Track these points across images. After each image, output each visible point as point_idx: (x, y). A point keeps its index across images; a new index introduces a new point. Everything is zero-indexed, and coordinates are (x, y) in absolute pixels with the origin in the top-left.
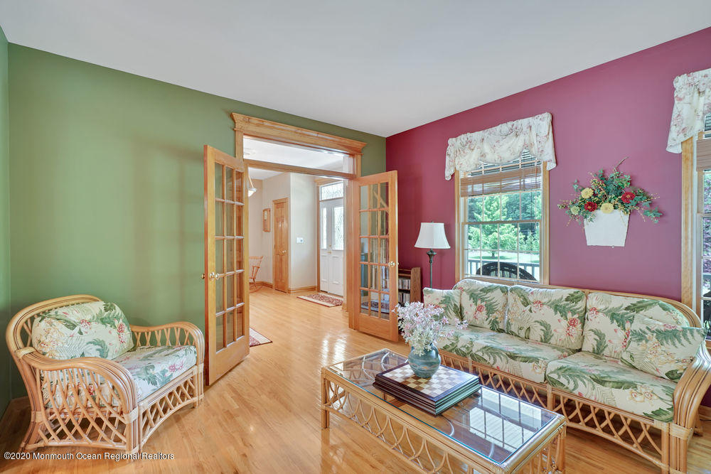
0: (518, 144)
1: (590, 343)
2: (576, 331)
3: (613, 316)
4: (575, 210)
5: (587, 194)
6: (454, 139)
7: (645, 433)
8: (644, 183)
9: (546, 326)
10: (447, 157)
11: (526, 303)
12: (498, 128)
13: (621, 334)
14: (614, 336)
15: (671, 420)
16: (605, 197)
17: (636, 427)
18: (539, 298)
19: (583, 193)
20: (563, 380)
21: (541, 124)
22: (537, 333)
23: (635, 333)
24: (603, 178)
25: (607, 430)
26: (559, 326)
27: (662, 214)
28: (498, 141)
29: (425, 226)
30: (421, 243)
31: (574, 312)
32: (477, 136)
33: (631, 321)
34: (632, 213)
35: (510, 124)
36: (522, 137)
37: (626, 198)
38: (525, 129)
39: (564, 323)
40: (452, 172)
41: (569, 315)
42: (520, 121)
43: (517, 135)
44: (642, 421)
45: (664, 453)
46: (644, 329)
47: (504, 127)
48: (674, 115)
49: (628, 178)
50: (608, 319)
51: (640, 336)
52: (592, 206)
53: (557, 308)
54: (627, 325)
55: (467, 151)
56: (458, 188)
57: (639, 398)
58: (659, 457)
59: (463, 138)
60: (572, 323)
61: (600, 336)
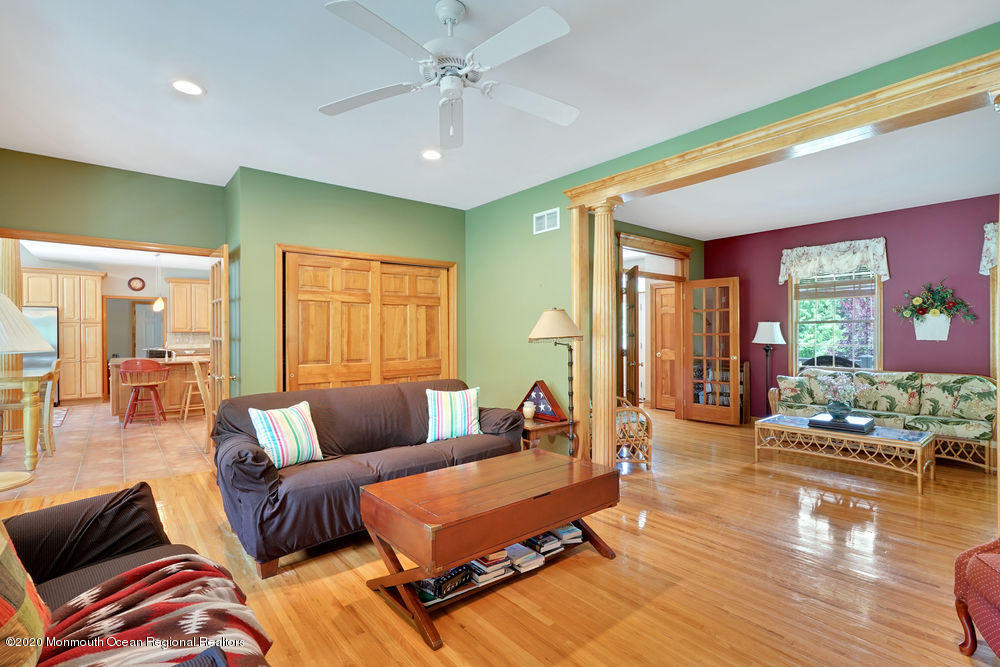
0: (856, 260)
1: (927, 407)
2: (915, 401)
3: (944, 388)
4: (907, 314)
5: (917, 301)
6: (790, 251)
7: (975, 450)
8: (962, 295)
9: (892, 400)
10: (782, 266)
11: (872, 383)
12: (836, 245)
13: (951, 399)
14: (946, 401)
15: (991, 438)
16: (932, 305)
17: (969, 447)
18: (883, 379)
19: (914, 300)
20: (918, 426)
21: (878, 246)
22: (884, 404)
23: (962, 396)
24: (930, 290)
25: (949, 453)
26: (902, 398)
27: (975, 317)
28: (836, 256)
29: (762, 326)
30: (758, 339)
31: (913, 388)
32: (814, 249)
33: (959, 390)
34: (953, 317)
35: (848, 243)
36: (859, 254)
37: (949, 305)
38: (862, 248)
39: (906, 396)
40: (786, 278)
41: (910, 390)
42: (858, 242)
43: (854, 253)
44: (972, 443)
45: (986, 460)
46: (969, 393)
47: (843, 245)
48: (984, 250)
49: (951, 291)
50: (940, 390)
51: (967, 398)
52: (922, 311)
53: (899, 385)
54: (955, 393)
55: (803, 261)
56: (792, 292)
57: (972, 428)
58: (984, 463)
59: (799, 250)
60: (912, 396)
61: (935, 402)
